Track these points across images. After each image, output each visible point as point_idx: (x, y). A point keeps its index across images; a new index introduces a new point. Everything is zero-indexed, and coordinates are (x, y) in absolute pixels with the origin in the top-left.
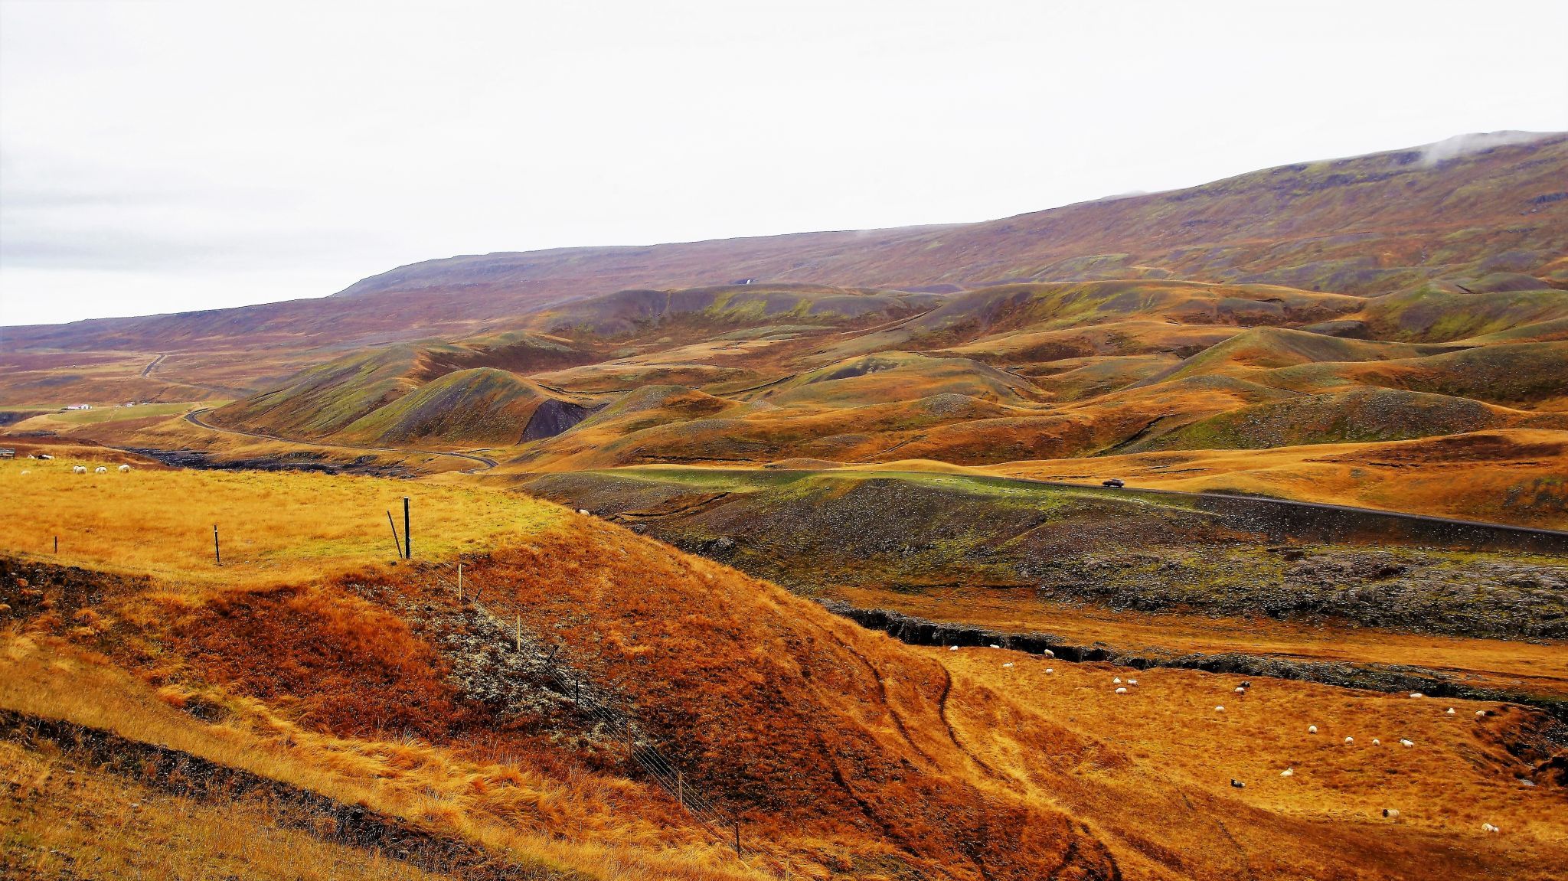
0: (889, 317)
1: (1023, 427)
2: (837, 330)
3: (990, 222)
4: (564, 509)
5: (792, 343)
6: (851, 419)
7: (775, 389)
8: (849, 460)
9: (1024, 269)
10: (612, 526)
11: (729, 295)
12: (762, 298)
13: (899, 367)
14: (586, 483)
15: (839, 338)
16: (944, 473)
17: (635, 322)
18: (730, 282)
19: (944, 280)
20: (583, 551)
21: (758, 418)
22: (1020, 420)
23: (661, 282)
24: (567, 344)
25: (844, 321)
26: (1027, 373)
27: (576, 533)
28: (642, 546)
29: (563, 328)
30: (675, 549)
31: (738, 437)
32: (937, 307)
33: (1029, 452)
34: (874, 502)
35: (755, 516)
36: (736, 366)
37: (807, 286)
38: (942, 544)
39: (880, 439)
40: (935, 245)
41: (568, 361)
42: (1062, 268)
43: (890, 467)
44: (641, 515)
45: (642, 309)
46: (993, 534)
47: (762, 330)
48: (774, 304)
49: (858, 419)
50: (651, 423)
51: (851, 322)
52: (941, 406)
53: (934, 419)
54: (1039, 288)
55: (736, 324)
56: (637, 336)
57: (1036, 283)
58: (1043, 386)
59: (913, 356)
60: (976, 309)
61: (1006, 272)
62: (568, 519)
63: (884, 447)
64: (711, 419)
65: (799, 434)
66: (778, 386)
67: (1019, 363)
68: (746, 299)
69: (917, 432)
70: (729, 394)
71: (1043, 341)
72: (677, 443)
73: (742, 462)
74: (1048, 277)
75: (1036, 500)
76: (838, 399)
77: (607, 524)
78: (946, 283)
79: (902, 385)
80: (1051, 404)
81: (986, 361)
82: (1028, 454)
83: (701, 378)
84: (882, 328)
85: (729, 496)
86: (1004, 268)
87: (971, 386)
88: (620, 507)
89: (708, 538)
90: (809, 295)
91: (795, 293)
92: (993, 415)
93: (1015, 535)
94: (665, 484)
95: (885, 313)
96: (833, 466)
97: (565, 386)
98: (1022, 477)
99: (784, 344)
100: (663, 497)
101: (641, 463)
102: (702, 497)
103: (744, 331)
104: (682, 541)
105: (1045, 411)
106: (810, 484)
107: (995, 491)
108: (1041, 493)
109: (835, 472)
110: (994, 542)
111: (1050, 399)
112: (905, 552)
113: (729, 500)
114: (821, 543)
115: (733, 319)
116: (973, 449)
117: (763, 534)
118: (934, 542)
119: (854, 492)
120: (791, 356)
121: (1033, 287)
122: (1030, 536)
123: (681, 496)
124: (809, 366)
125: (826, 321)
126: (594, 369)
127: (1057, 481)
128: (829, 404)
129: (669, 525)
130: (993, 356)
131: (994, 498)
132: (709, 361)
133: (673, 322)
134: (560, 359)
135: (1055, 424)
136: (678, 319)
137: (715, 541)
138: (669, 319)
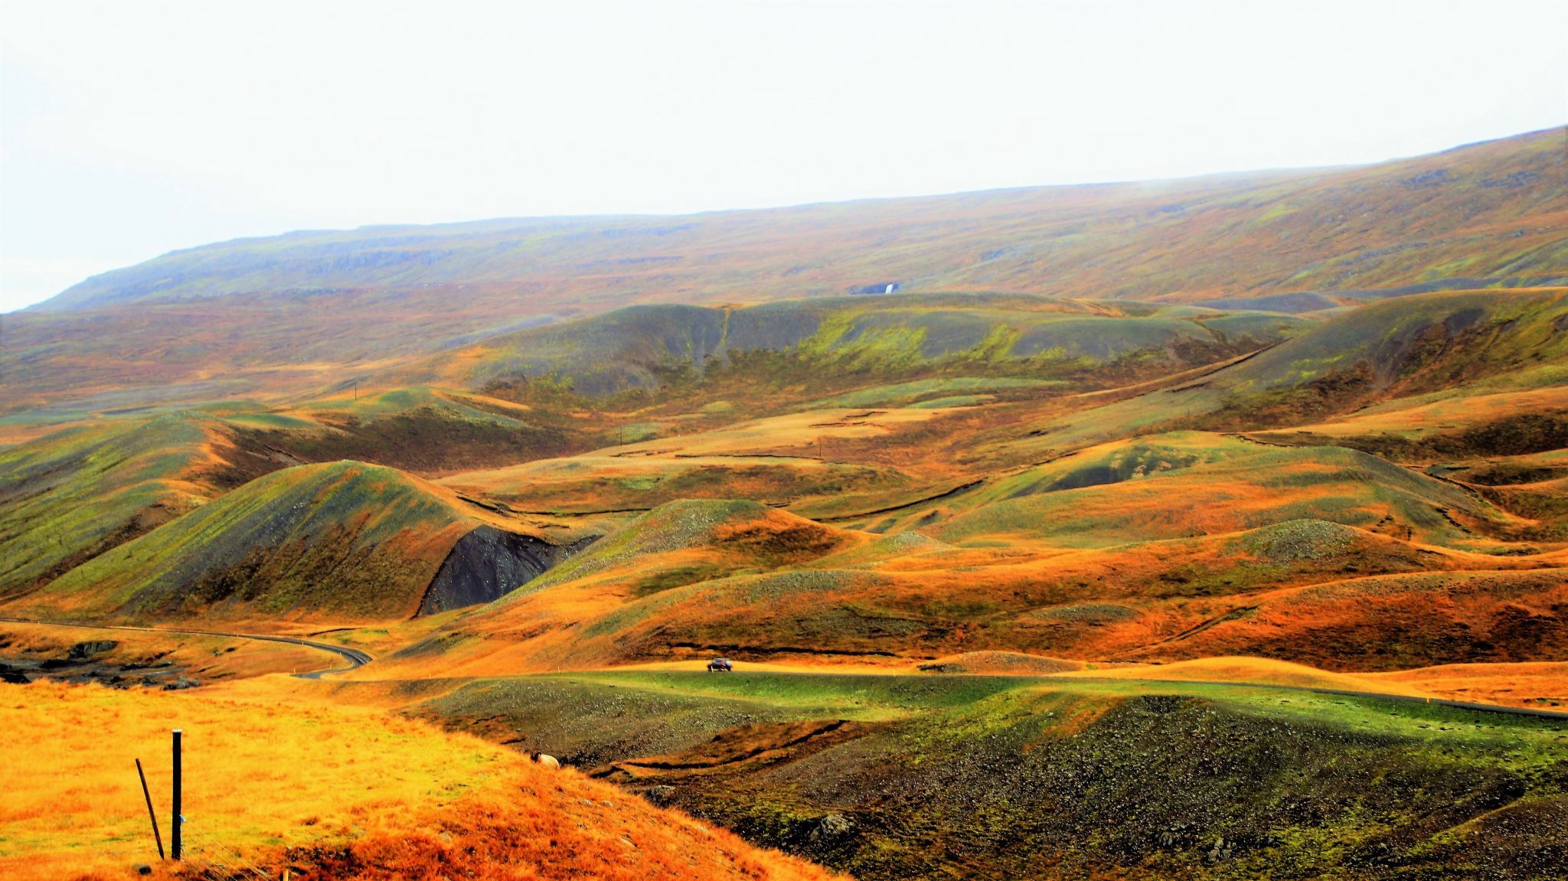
0: (1179, 362)
1: (1467, 592)
2: (1072, 389)
3: (1396, 162)
4: (508, 754)
5: (978, 415)
6: (1097, 570)
7: (942, 507)
8: (1094, 655)
9: (1471, 260)
10: (608, 790)
11: (848, 316)
12: (915, 323)
13: (1200, 465)
14: (554, 700)
15: (1074, 405)
16: (1297, 686)
17: (656, 370)
18: (852, 289)
19: (1296, 284)
20: (544, 841)
21: (907, 567)
22: (1462, 578)
23: (709, 289)
24: (517, 414)
25: (1085, 371)
26: (1477, 479)
27: (532, 803)
28: (667, 832)
29: (508, 380)
30: (735, 838)
31: (866, 606)
32: (1280, 341)
33: (1484, 645)
34: (1149, 743)
35: (898, 770)
36: (862, 460)
37: (1008, 298)
38: (1294, 837)
39: (1158, 614)
40: (1279, 211)
41: (519, 449)
42: (1557, 255)
43: (1181, 672)
44: (665, 766)
45: (671, 345)
46: (1404, 819)
47: (915, 387)
48: (939, 335)
49: (1114, 571)
50: (688, 576)
51: (1100, 373)
52: (1290, 546)
53: (1274, 573)
54: (1504, 298)
55: (863, 375)
56: (662, 398)
57: (1498, 288)
58: (1511, 504)
59: (1231, 442)
60: (1365, 345)
61: (1431, 267)
62: (517, 775)
63: (1168, 631)
64: (815, 568)
65: (988, 601)
66: (948, 501)
67: (1460, 457)
68: (885, 323)
69: (1238, 601)
70: (847, 519)
71: (1511, 411)
72: (739, 617)
73: (876, 658)
74: (1524, 275)
75: (1498, 748)
76: (1073, 529)
77: (595, 785)
78: (1298, 290)
79: (1205, 503)
80: (1530, 544)
81: (1388, 453)
82: (1479, 650)
83: (790, 485)
84: (1166, 384)
85: (845, 728)
86: (1427, 259)
87: (1352, 503)
88: (620, 748)
89: (803, 814)
90: (1015, 316)
91: (984, 313)
92: (1402, 566)
93: (1455, 822)
94: (717, 702)
95: (1171, 353)
96: (1061, 667)
97: (513, 499)
98: (1466, 698)
99: (960, 417)
100: (711, 730)
101: (666, 657)
102: (789, 730)
103: (881, 390)
104: (749, 820)
105: (1516, 559)
106: (1014, 706)
107: (1407, 726)
108: (1511, 734)
109: (1065, 680)
110: (1406, 836)
111: (1527, 534)
112: (1214, 853)
113: (845, 736)
114: (1036, 830)
115: (856, 364)
116: (1357, 638)
117: (917, 807)
118: (1274, 832)
119: (1106, 722)
120: (976, 442)
121: (1492, 299)
122: (1486, 824)
123: (747, 728)
124: (1012, 462)
125: (1049, 369)
126: (572, 466)
127: (1546, 709)
128: (1053, 540)
129: (722, 787)
130: (1402, 442)
131: (1405, 741)
132: (808, 450)
133: (734, 370)
134: (504, 445)
135: (1538, 586)
136: (746, 364)
137: (816, 822)
138: (727, 365)
